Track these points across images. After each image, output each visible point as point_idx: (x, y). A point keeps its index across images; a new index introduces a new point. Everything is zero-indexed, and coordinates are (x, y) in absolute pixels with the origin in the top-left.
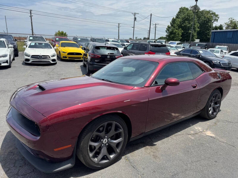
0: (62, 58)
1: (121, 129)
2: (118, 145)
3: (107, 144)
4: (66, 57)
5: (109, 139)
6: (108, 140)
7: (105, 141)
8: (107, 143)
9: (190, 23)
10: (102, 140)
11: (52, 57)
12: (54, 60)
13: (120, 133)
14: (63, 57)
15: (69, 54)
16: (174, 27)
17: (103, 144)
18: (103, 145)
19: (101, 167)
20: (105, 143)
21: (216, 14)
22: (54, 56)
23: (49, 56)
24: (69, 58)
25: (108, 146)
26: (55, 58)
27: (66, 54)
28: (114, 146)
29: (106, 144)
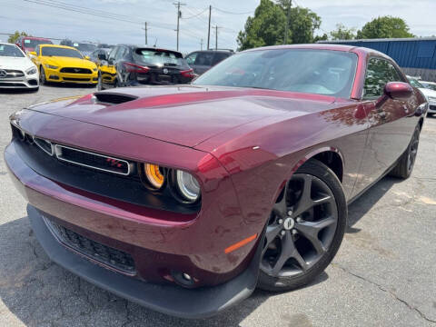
0: (48, 79)
1: (328, 194)
2: (322, 234)
3: (294, 232)
4: (57, 78)
5: (298, 219)
6: (296, 221)
7: (288, 223)
8: (294, 228)
9: (276, 29)
10: (281, 221)
11: (28, 73)
12: (32, 82)
13: (325, 204)
14: (51, 77)
15: (64, 70)
16: (250, 35)
17: (284, 230)
18: (283, 233)
19: (285, 285)
20: (290, 228)
21: (318, 16)
22: (31, 72)
23: (21, 72)
24: (64, 78)
25: (296, 235)
26: (36, 76)
27: (58, 70)
28: (312, 236)
29: (291, 231)
